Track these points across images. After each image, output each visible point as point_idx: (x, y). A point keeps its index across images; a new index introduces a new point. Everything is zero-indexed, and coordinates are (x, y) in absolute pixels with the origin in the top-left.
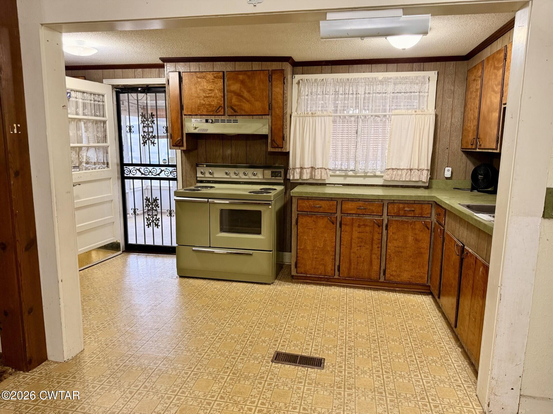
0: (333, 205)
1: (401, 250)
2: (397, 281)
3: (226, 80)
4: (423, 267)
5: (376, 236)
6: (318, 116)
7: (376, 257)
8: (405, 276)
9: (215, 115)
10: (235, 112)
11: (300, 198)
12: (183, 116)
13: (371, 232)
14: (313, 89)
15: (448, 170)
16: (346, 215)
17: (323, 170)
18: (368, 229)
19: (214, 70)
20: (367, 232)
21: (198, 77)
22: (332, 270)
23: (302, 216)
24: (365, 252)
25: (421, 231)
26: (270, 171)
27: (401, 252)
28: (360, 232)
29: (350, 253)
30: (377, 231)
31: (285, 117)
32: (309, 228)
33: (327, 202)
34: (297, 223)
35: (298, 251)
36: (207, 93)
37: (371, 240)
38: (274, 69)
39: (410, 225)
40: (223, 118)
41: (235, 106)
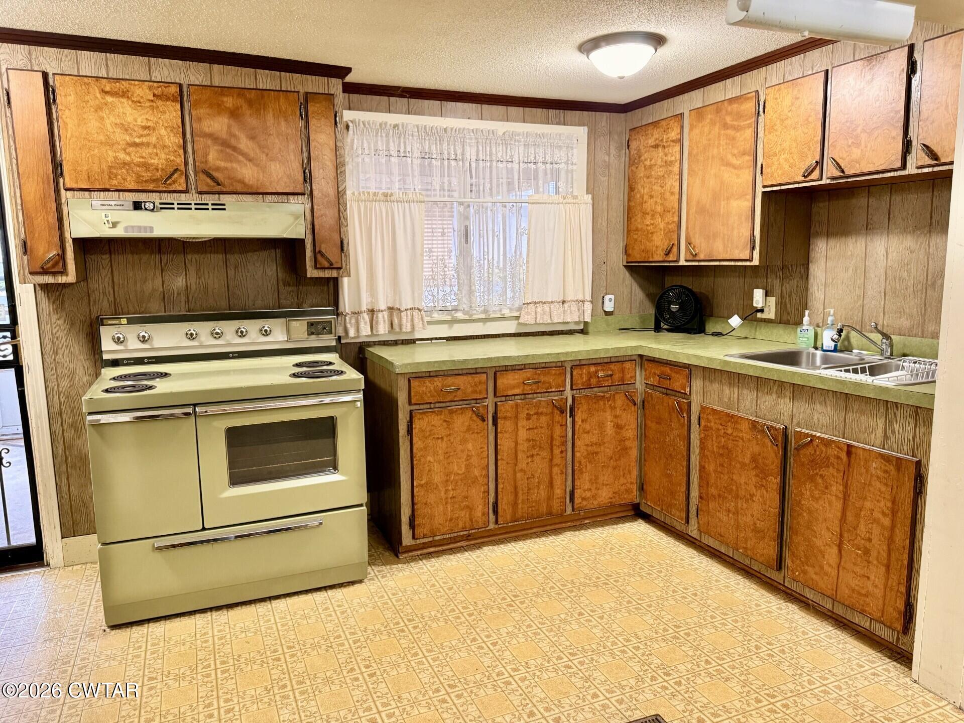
0: (480, 383)
1: (596, 450)
2: (592, 507)
3: (186, 106)
4: (630, 472)
5: (558, 431)
6: (398, 202)
7: (559, 472)
8: (604, 494)
9: (160, 192)
10: (219, 184)
11: (414, 376)
12: (63, 192)
13: (548, 425)
14: (379, 143)
15: (610, 300)
16: (503, 399)
17: (416, 313)
18: (544, 420)
19: (153, 79)
20: (542, 427)
21: (107, 93)
22: (483, 514)
23: (421, 413)
24: (540, 466)
25: (624, 410)
26: (305, 322)
27: (597, 453)
28: (529, 429)
29: (515, 473)
30: (559, 422)
31: (341, 201)
32: (436, 436)
33: (469, 378)
34: (410, 431)
35: (416, 490)
36: (135, 134)
37: (549, 441)
38: (310, 91)
39: (608, 401)
40: (183, 198)
41: (218, 169)
